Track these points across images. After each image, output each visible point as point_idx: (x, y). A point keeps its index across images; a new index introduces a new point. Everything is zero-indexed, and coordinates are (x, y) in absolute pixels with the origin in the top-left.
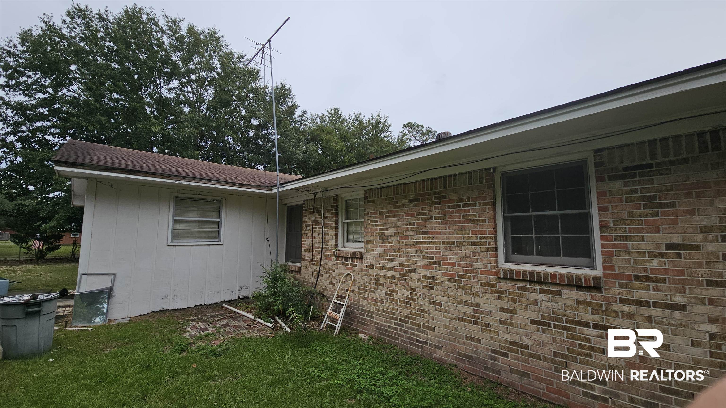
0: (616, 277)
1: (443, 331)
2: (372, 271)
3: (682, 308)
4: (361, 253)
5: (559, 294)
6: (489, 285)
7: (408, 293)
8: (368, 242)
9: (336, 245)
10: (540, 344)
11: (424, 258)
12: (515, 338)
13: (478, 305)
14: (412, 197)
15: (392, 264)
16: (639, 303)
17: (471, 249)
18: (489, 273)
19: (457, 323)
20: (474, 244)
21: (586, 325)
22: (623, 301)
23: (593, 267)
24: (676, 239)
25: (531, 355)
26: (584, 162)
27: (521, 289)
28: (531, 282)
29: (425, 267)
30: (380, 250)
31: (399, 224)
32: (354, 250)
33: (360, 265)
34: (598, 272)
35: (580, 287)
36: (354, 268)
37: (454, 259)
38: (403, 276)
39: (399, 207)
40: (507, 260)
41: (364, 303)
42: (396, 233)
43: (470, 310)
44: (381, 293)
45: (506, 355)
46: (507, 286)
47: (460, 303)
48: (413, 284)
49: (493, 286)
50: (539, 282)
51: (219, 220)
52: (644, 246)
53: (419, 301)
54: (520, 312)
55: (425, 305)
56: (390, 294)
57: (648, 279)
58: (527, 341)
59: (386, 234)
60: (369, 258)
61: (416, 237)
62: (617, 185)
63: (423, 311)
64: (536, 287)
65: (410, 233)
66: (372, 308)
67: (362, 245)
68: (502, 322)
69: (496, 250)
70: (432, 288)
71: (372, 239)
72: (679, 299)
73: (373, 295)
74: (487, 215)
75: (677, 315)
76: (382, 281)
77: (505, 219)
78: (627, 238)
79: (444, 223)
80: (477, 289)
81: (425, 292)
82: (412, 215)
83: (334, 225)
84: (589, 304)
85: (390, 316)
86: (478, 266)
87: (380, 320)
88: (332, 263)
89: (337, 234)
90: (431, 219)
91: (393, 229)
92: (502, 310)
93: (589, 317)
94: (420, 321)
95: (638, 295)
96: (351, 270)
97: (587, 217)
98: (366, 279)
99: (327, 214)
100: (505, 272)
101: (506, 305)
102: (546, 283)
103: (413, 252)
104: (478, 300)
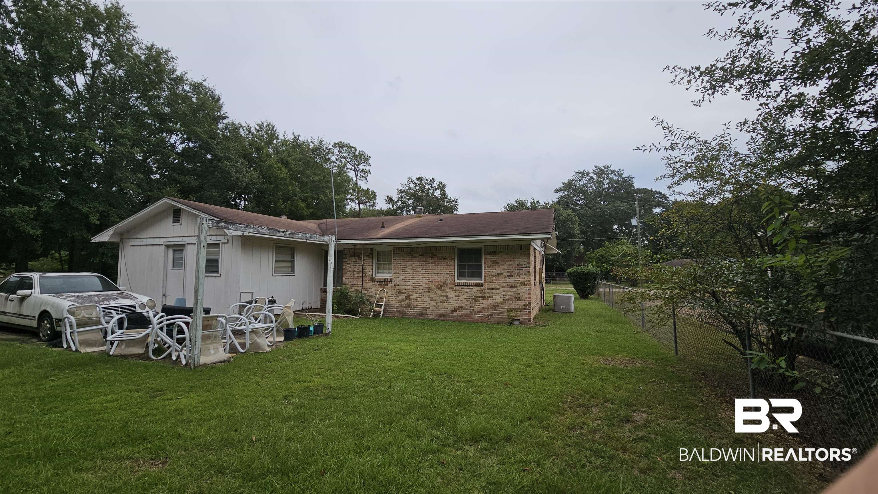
0: (486, 282)
1: (433, 308)
2: (397, 287)
3: (499, 289)
4: (391, 279)
5: (473, 289)
6: (451, 288)
7: (418, 295)
8: (395, 273)
9: (372, 275)
10: (466, 305)
11: (426, 279)
12: (460, 305)
13: (447, 296)
14: (420, 253)
15: (409, 283)
16: (491, 289)
17: (446, 276)
18: (452, 284)
19: (439, 304)
20: (447, 274)
21: (479, 297)
22: (487, 289)
23: (482, 280)
24: (499, 272)
25: (464, 309)
26: (481, 248)
27: (462, 288)
28: (465, 286)
29: (426, 284)
30: (402, 277)
31: (413, 265)
32: (385, 277)
33: (390, 285)
34: (483, 282)
35: (478, 286)
36: (386, 286)
37: (439, 280)
38: (415, 288)
39: (414, 257)
40: (458, 279)
41: (392, 303)
42: (411, 269)
43: (444, 298)
44: (403, 297)
45: (456, 311)
46: (458, 288)
47: (441, 296)
48: (420, 291)
49: (453, 288)
50: (468, 286)
51: (293, 259)
52: (493, 274)
53: (423, 298)
54: (461, 296)
55: (426, 299)
56: (408, 297)
57: (493, 282)
58: (463, 305)
59: (406, 269)
60: (396, 281)
61: (422, 271)
62: (488, 257)
63: (425, 302)
64: (467, 287)
65: (419, 269)
66: (397, 304)
67: (391, 275)
68: (455, 300)
69: (454, 276)
70: (429, 292)
71: (398, 272)
72: (498, 287)
73: (398, 298)
74: (452, 263)
75: (498, 291)
76: (403, 291)
77: (458, 264)
78: (489, 272)
79: (435, 265)
80: (448, 290)
81: (427, 294)
82: (421, 261)
83: (371, 264)
84: (480, 291)
85: (407, 306)
86: (448, 282)
87: (401, 309)
88: (370, 284)
89: (372, 269)
90: (429, 263)
91: (410, 267)
92: (456, 296)
93: (480, 295)
94: (424, 306)
95: (491, 287)
96: (384, 287)
97: (481, 265)
98: (393, 291)
99: (365, 258)
100: (457, 283)
101: (457, 294)
102: (470, 286)
103: (420, 277)
104: (448, 294)
